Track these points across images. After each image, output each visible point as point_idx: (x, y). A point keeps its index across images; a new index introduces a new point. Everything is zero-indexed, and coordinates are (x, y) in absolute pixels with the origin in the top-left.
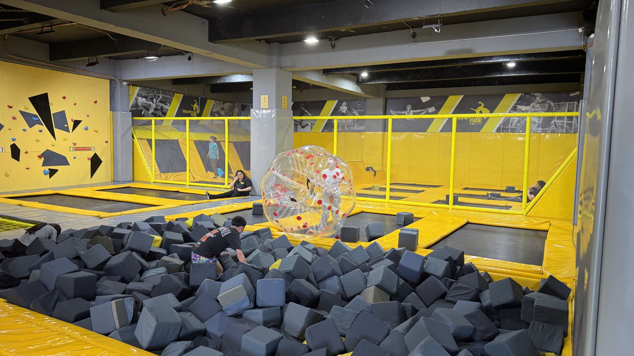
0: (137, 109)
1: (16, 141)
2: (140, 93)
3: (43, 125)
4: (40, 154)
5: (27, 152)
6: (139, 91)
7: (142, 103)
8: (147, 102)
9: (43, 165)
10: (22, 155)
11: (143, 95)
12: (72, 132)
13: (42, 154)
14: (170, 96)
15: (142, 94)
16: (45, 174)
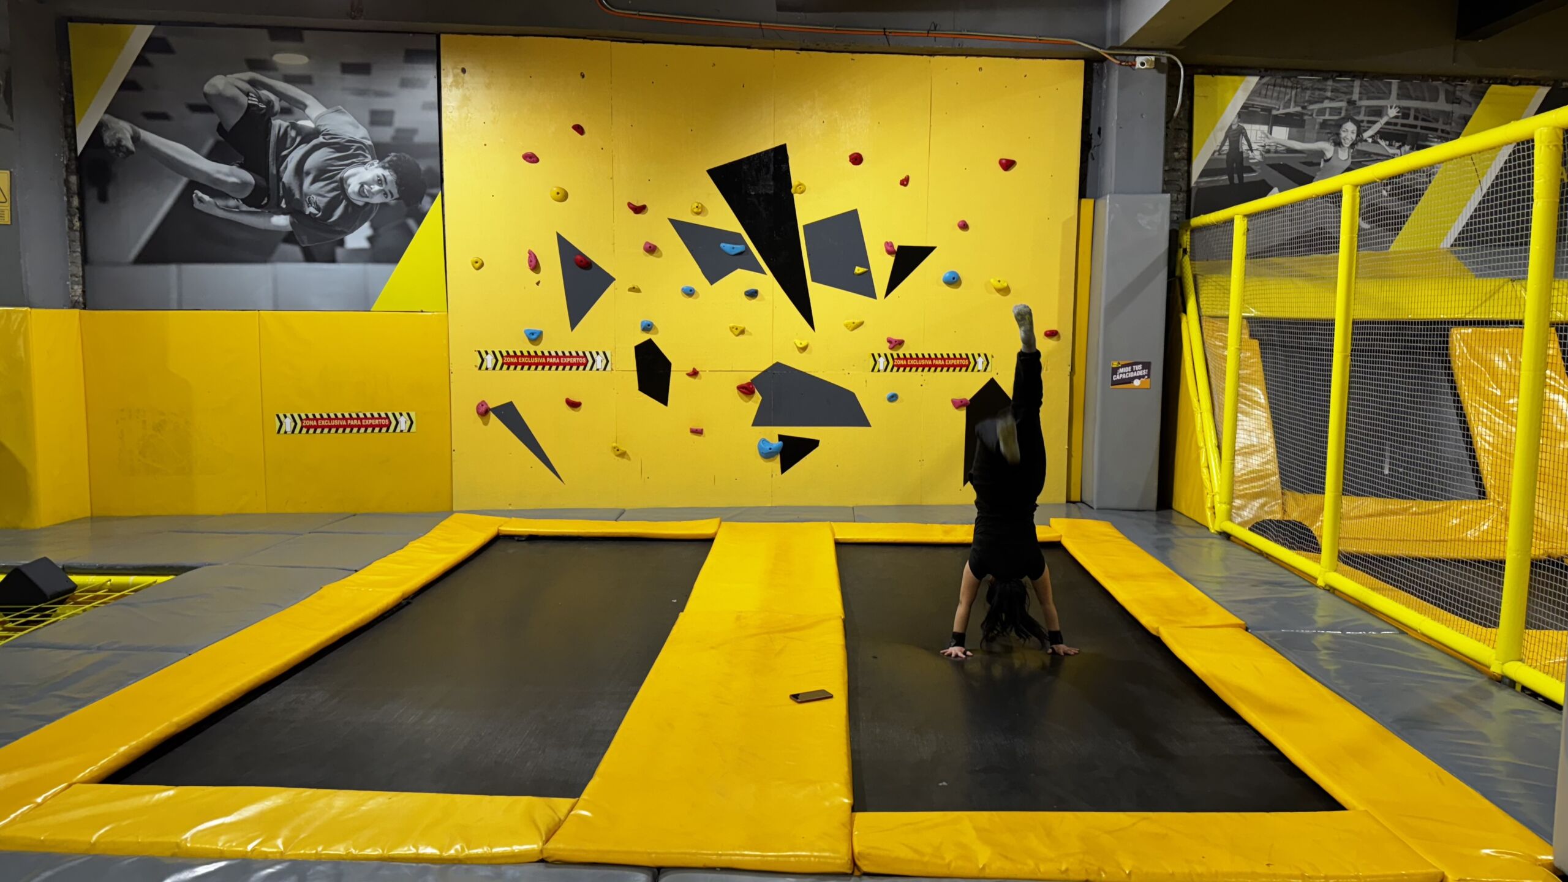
0: (1236, 181)
1: (657, 333)
2: (1260, 102)
3: (764, 273)
4: (747, 378)
5: (694, 374)
6: (1255, 93)
7: (1268, 151)
8: (1297, 145)
9: (759, 421)
10: (677, 381)
11: (1274, 112)
12: (887, 294)
13: (753, 380)
14: (1452, 99)
15: (1269, 110)
16: (767, 455)
